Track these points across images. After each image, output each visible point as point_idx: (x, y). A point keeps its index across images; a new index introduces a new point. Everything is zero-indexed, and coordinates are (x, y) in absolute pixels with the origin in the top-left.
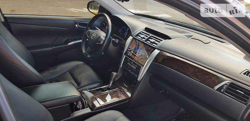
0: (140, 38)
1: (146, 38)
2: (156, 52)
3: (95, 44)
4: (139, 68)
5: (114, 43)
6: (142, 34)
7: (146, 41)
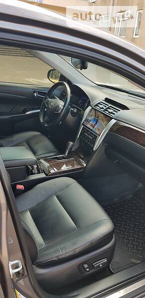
0: (99, 108)
1: (105, 108)
2: (113, 121)
3: (53, 114)
4: (95, 138)
5: (72, 113)
6: (101, 105)
7: (104, 111)
